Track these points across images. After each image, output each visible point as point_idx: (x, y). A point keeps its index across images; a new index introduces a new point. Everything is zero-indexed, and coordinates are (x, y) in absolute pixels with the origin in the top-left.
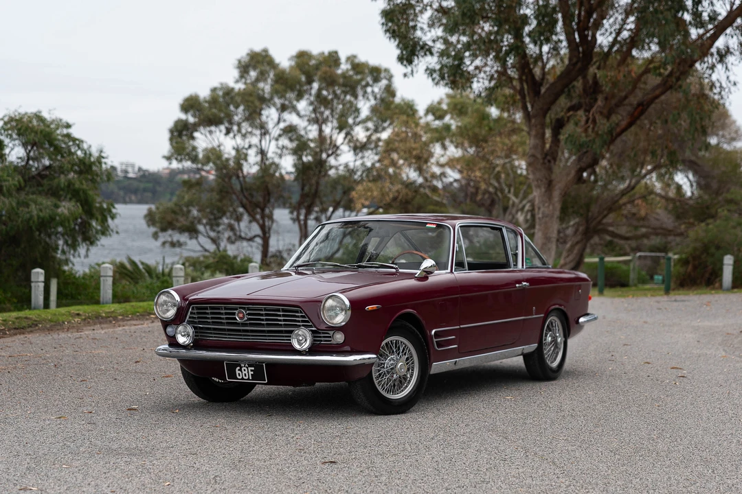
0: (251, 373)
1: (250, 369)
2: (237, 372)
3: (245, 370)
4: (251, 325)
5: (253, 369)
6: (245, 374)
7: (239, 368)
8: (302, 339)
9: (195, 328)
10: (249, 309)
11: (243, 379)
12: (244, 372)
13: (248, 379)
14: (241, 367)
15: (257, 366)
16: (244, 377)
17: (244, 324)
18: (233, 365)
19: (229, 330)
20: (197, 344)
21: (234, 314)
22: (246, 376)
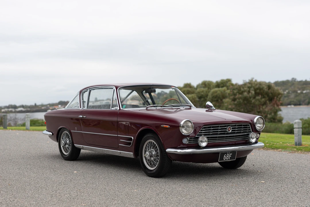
0: (230, 156)
1: (230, 154)
2: (225, 157)
3: (228, 155)
4: (233, 133)
5: (231, 154)
6: (227, 157)
7: (225, 155)
9: (207, 138)
11: (226, 160)
12: (227, 156)
13: (228, 160)
14: (227, 154)
15: (233, 152)
16: (227, 159)
18: (223, 154)
19: (219, 137)
21: (225, 129)
22: (227, 158)
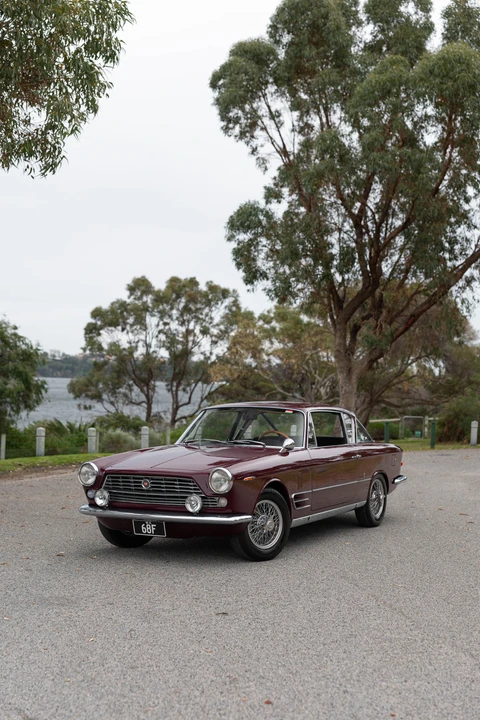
0: (153, 528)
1: (153, 525)
2: (143, 528)
4: (154, 491)
5: (156, 525)
7: (144, 525)
8: (194, 504)
10: (152, 479)
11: (146, 533)
12: (148, 528)
13: (151, 533)
14: (146, 524)
15: (158, 524)
17: (148, 491)
18: (140, 523)
20: (111, 506)
22: (149, 531)
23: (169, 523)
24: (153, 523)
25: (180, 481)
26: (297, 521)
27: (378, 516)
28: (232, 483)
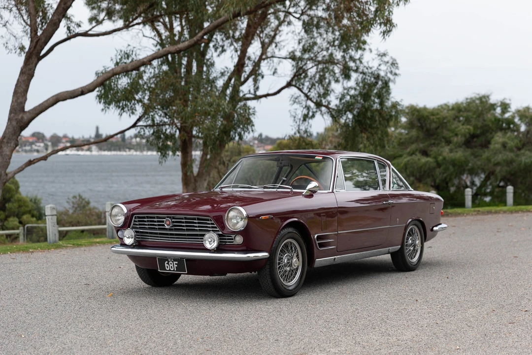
0: (176, 266)
1: (175, 263)
2: (166, 265)
3: (171, 264)
4: (176, 230)
5: (177, 263)
7: (167, 262)
8: (211, 241)
9: (136, 232)
10: (174, 218)
11: (170, 270)
13: (174, 270)
14: (169, 262)
15: (179, 260)
17: (170, 230)
18: (164, 259)
19: (160, 234)
20: (138, 244)
21: (163, 222)
22: (172, 268)
23: (190, 260)
24: (175, 260)
25: (198, 219)
26: (320, 261)
27: (415, 260)
28: (247, 221)
